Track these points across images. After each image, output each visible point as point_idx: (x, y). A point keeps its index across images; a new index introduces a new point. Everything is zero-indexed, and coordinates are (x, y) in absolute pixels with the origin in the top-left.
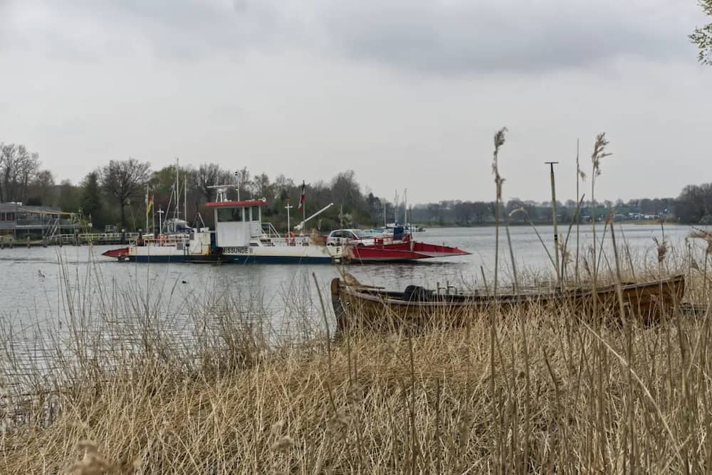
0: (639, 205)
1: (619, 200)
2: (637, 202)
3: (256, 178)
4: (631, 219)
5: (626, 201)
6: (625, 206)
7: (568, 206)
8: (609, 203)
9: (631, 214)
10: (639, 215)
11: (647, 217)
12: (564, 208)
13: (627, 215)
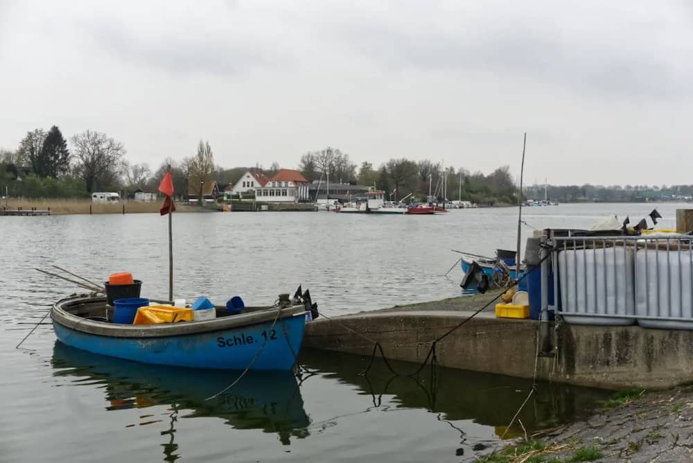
0: (679, 189)
1: (664, 186)
2: (677, 187)
3: (447, 169)
4: (674, 199)
5: (669, 186)
6: (668, 190)
7: (626, 190)
8: (656, 188)
9: (673, 196)
10: (679, 197)
11: (686, 198)
12: (624, 191)
13: (671, 196)
